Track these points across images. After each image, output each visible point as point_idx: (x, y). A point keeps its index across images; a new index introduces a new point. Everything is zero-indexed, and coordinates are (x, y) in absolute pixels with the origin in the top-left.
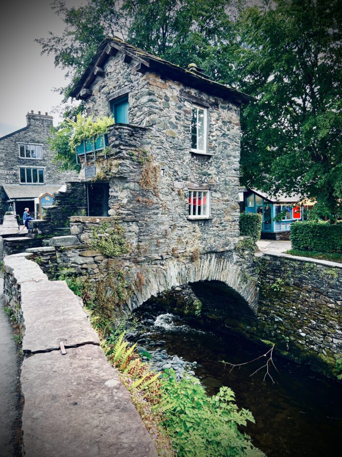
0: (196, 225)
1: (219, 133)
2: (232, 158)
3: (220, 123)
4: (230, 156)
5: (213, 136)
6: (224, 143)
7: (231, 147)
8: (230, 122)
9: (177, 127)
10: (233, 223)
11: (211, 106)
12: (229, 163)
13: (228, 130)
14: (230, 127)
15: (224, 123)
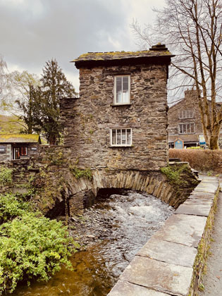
0: (116, 151)
1: (141, 88)
2: (156, 103)
3: (142, 81)
7: (155, 95)
8: (154, 78)
9: (100, 93)
10: (159, 151)
11: (132, 72)
12: (152, 107)
13: (152, 84)
14: (154, 81)
15: (147, 80)
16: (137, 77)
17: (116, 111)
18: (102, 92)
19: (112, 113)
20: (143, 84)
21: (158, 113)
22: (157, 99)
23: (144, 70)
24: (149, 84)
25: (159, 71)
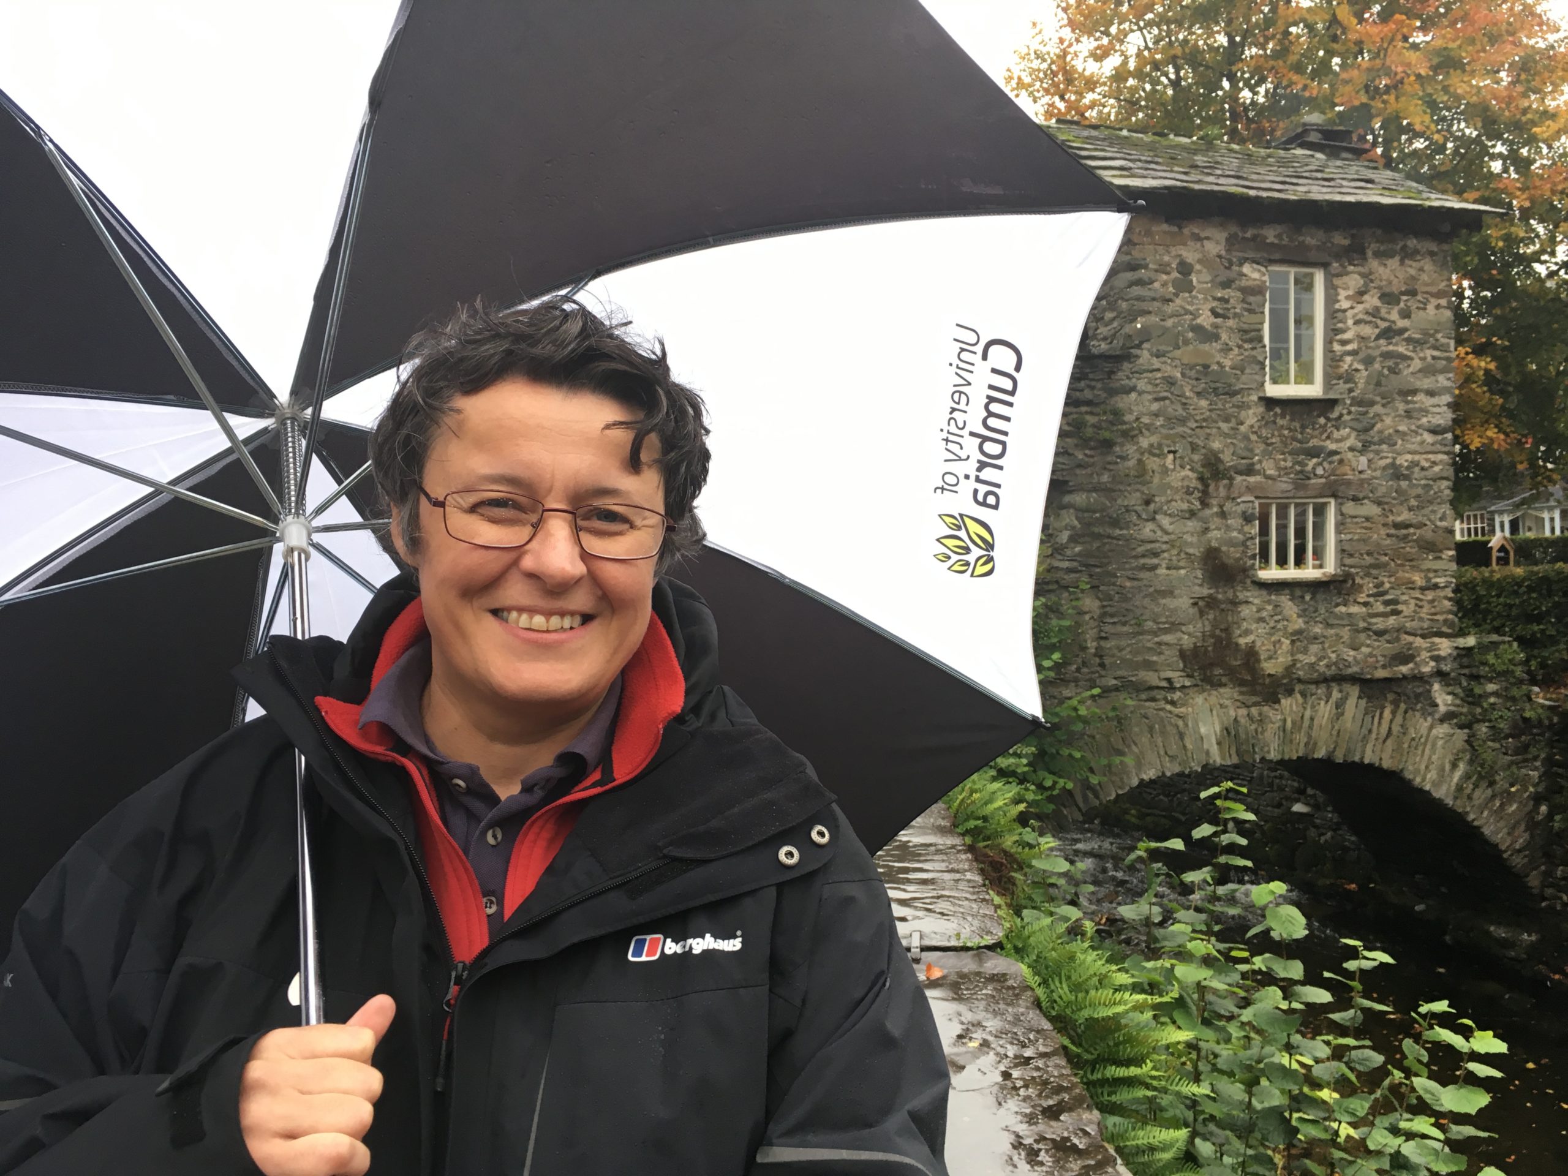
0: (1284, 600)
1: (1368, 331)
2: (1420, 397)
3: (1372, 300)
4: (1414, 392)
5: (1344, 343)
6: (1386, 355)
7: (1417, 364)
8: (1412, 293)
9: (1216, 337)
10: (1430, 595)
11: (1338, 257)
12: (1408, 414)
13: (1406, 314)
14: (1413, 305)
15: (1388, 298)
16: (1353, 281)
17: (1280, 422)
18: (1224, 337)
19: (1264, 432)
20: (1375, 313)
21: (1429, 438)
22: (1427, 383)
23: (1378, 255)
24: (1394, 315)
25: (1428, 265)
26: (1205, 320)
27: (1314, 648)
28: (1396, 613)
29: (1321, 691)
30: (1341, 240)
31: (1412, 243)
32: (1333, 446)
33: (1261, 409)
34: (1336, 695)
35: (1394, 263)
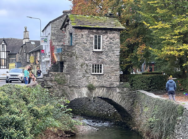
0: (95, 76)
1: (108, 43)
2: (115, 51)
5: (104, 44)
6: (110, 46)
7: (115, 47)
8: (114, 38)
16: (106, 37)
17: (95, 54)
18: (87, 43)
19: (93, 55)
20: (109, 40)
21: (116, 56)
22: (116, 49)
23: (109, 33)
24: (112, 41)
25: (116, 34)
26: (85, 41)
27: (99, 83)
28: (111, 79)
29: (101, 88)
30: (104, 31)
31: (114, 32)
32: (102, 57)
33: (92, 52)
34: (102, 89)
35: (111, 34)
